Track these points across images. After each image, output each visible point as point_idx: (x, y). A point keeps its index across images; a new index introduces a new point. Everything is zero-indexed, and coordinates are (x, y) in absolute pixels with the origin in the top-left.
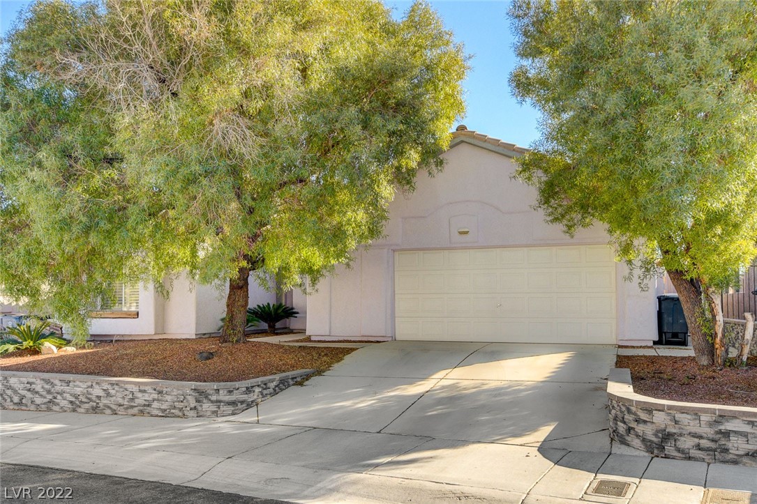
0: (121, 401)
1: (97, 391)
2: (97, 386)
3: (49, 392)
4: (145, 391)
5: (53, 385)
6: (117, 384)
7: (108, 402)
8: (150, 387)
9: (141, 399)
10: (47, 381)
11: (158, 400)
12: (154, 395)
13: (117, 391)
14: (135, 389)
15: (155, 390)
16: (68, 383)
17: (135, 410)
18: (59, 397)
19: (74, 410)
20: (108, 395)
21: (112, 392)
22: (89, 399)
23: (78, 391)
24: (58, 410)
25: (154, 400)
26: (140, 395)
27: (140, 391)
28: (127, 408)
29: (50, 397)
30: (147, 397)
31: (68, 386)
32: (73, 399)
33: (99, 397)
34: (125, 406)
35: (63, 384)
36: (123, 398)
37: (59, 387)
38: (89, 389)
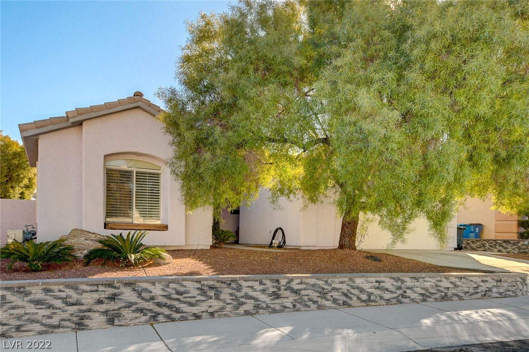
0: (466, 290)
1: (445, 284)
2: (445, 280)
3: (399, 288)
4: (486, 281)
5: (403, 282)
6: (464, 278)
7: (456, 291)
8: (490, 278)
9: (484, 287)
10: (397, 279)
11: (497, 286)
12: (493, 283)
13: (463, 283)
14: (479, 280)
15: (493, 279)
16: (417, 279)
17: (479, 295)
18: (408, 291)
19: (424, 300)
20: (456, 286)
21: (459, 283)
22: (438, 290)
23: (427, 285)
24: (409, 302)
25: (494, 286)
26: (482, 284)
27: (483, 281)
28: (472, 295)
29: (400, 292)
30: (488, 285)
31: (418, 281)
32: (423, 292)
33: (448, 288)
34: (470, 293)
35: (413, 280)
36: (469, 287)
37: (409, 282)
38: (438, 283)
